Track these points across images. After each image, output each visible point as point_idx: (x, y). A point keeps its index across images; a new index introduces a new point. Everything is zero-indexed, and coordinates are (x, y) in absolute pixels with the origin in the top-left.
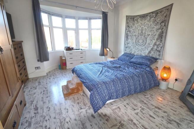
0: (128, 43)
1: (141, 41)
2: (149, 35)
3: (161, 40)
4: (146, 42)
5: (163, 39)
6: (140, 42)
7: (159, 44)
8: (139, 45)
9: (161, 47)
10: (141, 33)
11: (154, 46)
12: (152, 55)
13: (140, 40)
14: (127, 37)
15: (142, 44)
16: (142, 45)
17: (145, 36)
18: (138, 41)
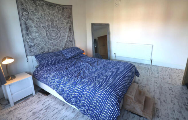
0: (33, 39)
1: (54, 34)
2: (61, 27)
3: (71, 33)
4: (60, 35)
5: (72, 32)
6: (54, 36)
7: (71, 36)
8: (53, 39)
9: (72, 38)
10: (52, 24)
11: (67, 38)
12: (68, 46)
13: (52, 32)
14: (27, 29)
15: (56, 37)
16: (56, 39)
17: (57, 29)
18: (50, 35)
